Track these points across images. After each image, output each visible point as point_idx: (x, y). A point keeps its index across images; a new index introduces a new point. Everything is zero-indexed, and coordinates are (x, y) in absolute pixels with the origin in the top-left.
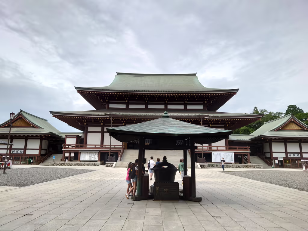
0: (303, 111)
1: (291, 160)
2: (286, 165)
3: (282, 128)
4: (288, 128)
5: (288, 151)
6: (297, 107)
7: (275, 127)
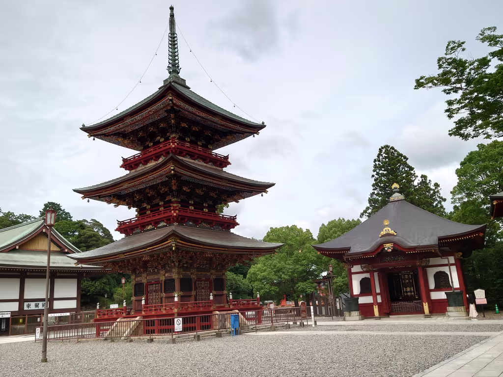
0: (70, 217)
1: (27, 316)
2: (16, 329)
3: (21, 246)
4: (32, 247)
5: (26, 297)
6: (62, 208)
7: (4, 243)
